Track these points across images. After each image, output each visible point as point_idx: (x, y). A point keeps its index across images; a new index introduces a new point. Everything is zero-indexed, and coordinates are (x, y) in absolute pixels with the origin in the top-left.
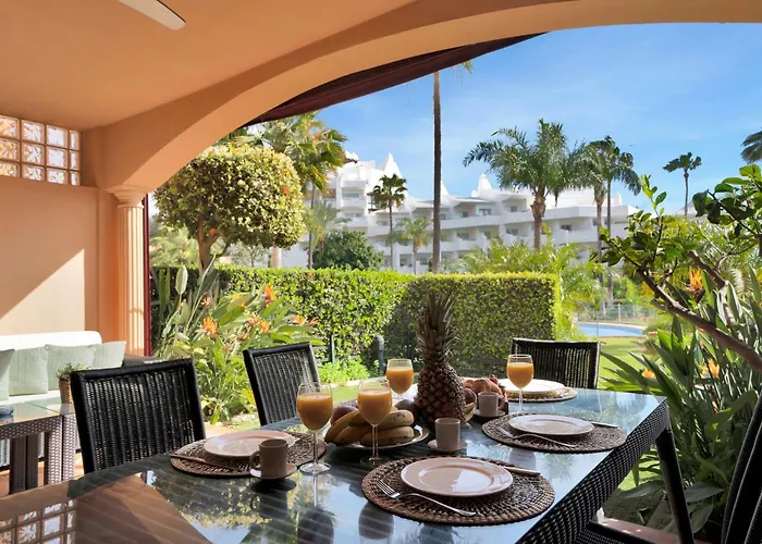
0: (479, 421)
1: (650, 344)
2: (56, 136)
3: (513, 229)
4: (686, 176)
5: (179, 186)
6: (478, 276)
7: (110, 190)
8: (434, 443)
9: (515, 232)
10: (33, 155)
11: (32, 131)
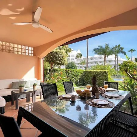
0: (101, 94)
1: (124, 82)
2: (30, 48)
3: (100, 62)
4: (132, 53)
5: (48, 56)
6: (95, 70)
7: (38, 57)
8: (95, 97)
9: (100, 63)
10: (27, 51)
11: (27, 48)
